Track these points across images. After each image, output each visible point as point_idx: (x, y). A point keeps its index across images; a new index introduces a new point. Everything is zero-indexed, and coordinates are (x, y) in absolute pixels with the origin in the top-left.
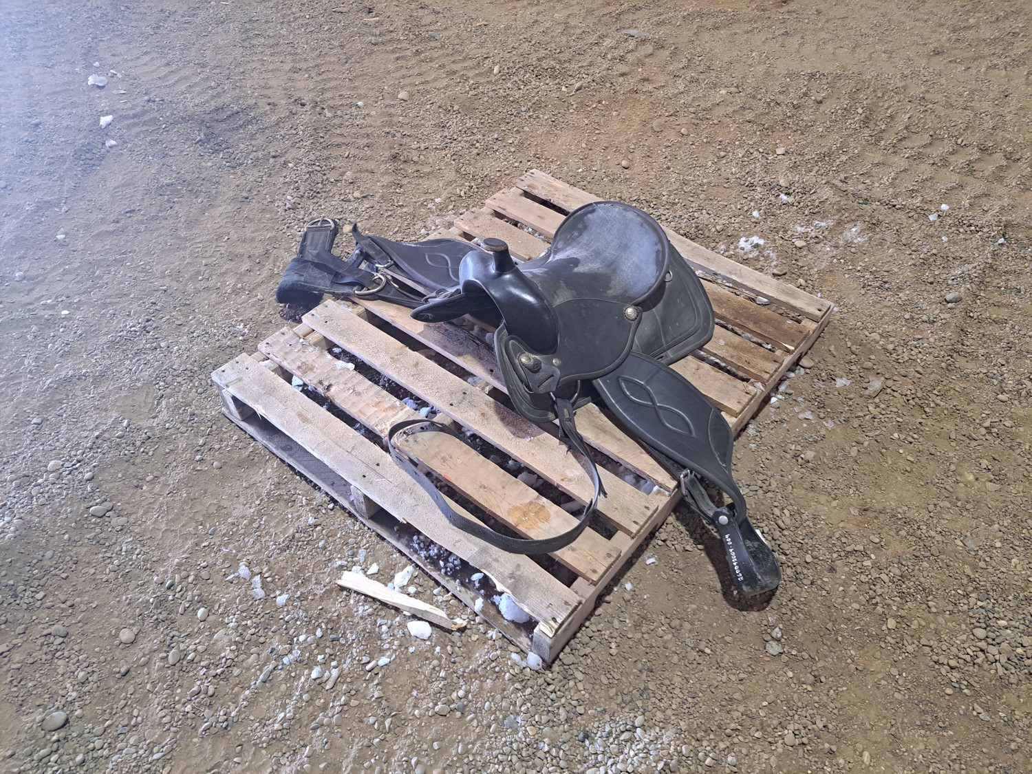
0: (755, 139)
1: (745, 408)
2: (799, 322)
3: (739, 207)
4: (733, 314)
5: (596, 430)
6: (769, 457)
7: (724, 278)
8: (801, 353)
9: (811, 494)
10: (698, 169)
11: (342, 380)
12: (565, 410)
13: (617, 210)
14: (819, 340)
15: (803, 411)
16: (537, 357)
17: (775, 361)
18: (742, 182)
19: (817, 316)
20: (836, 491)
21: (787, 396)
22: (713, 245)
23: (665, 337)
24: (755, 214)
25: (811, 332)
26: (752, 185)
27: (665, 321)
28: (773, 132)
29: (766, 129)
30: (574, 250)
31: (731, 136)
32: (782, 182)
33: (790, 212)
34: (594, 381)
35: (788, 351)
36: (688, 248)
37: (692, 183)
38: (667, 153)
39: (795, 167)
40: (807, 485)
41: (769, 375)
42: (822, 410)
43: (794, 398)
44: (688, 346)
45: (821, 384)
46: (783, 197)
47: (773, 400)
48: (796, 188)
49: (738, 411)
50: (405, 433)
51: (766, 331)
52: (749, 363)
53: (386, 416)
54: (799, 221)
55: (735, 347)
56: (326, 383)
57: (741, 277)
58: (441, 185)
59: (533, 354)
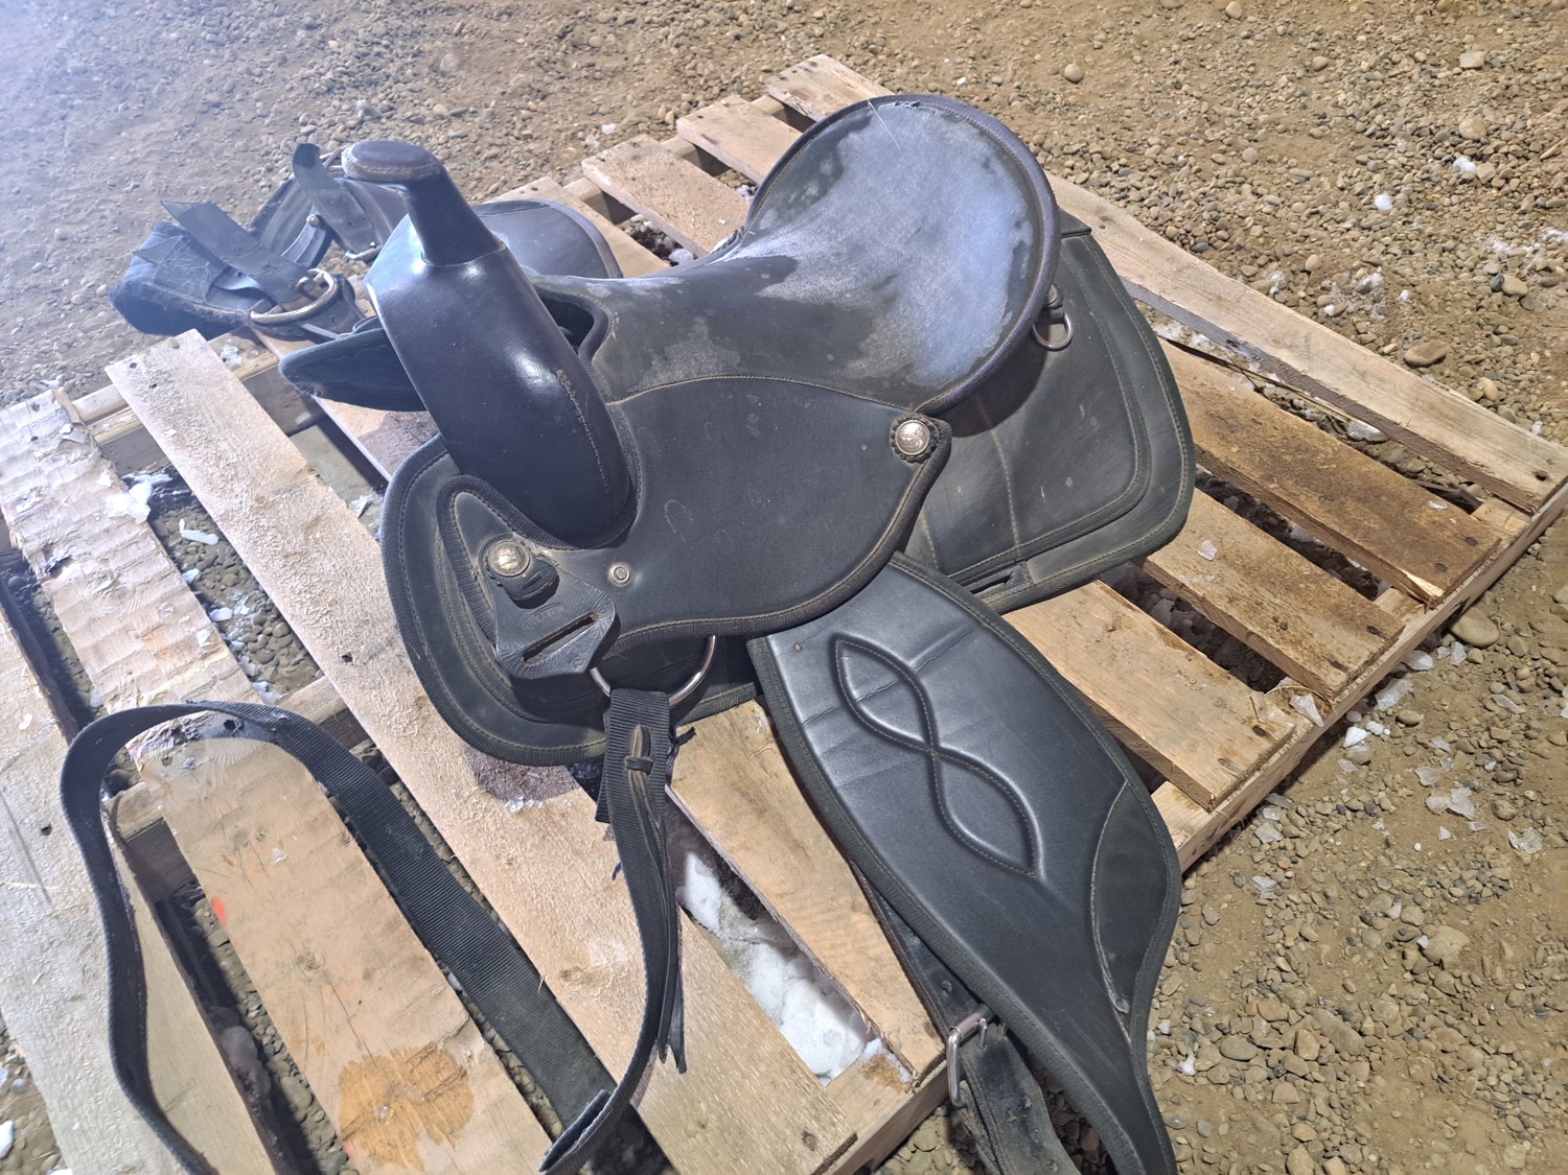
0: (1409, 31)
1: (1242, 781)
2: (1468, 506)
3: (1340, 183)
4: (1262, 463)
5: (736, 799)
6: (1309, 932)
7: (1258, 356)
8: (1463, 604)
9: (1432, 1105)
10: (1252, 91)
11: (102, 548)
12: (637, 731)
13: (925, 117)
14: (1524, 562)
15: (1444, 784)
16: (546, 552)
17: (1372, 630)
18: (1359, 126)
19: (1530, 496)
20: (1526, 1105)
21: (1400, 729)
22: (1249, 270)
23: (1021, 520)
24: (1382, 201)
25: (1505, 544)
26: (1385, 132)
27: (1027, 468)
28: (1457, 18)
29: (1443, 10)
30: (795, 237)
31: (1350, 22)
32: (1467, 126)
33: (1477, 201)
34: (754, 646)
35: (1421, 598)
36: (1167, 267)
37: (1228, 121)
38: (1181, 54)
39: (1506, 97)
40: (1424, 1067)
41: (1343, 677)
42: (1507, 790)
43: (1422, 738)
44: (1096, 550)
45: (1513, 700)
46: (1465, 165)
47: (1355, 735)
48: (1506, 142)
49: (1216, 794)
50: (176, 732)
51: (1356, 527)
52: (1284, 627)
53: (154, 672)
54: (1500, 227)
55: (1248, 571)
56: (58, 554)
57: (1307, 355)
58: (629, 97)
59: (540, 540)
